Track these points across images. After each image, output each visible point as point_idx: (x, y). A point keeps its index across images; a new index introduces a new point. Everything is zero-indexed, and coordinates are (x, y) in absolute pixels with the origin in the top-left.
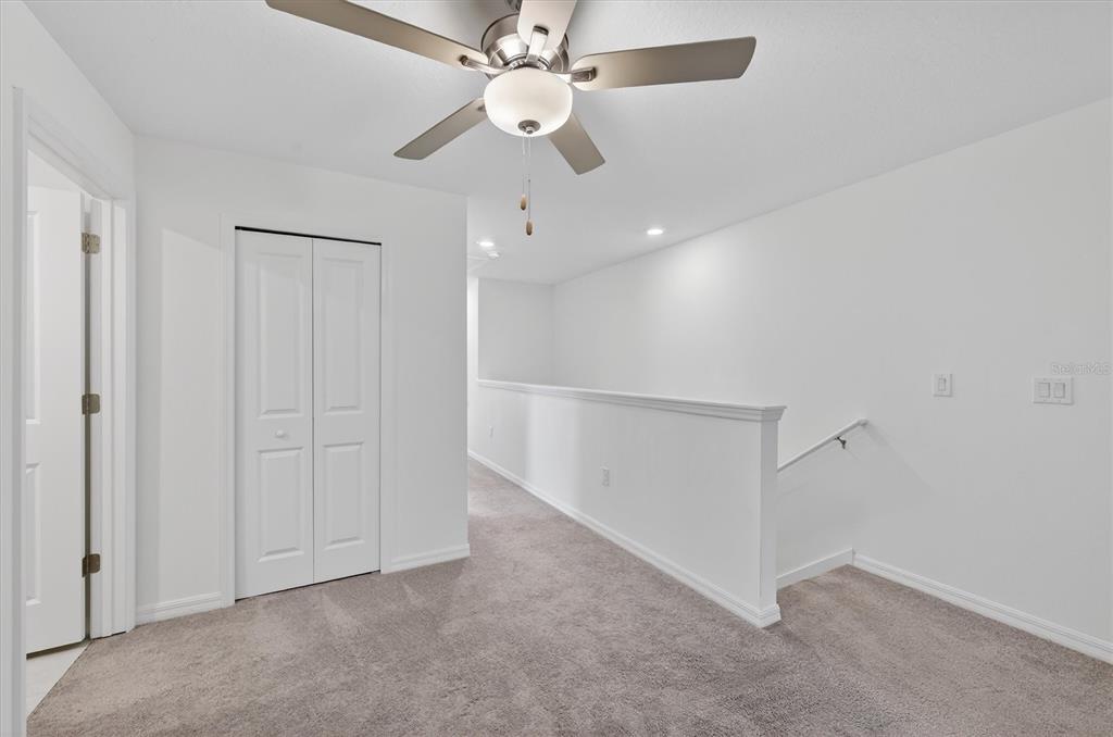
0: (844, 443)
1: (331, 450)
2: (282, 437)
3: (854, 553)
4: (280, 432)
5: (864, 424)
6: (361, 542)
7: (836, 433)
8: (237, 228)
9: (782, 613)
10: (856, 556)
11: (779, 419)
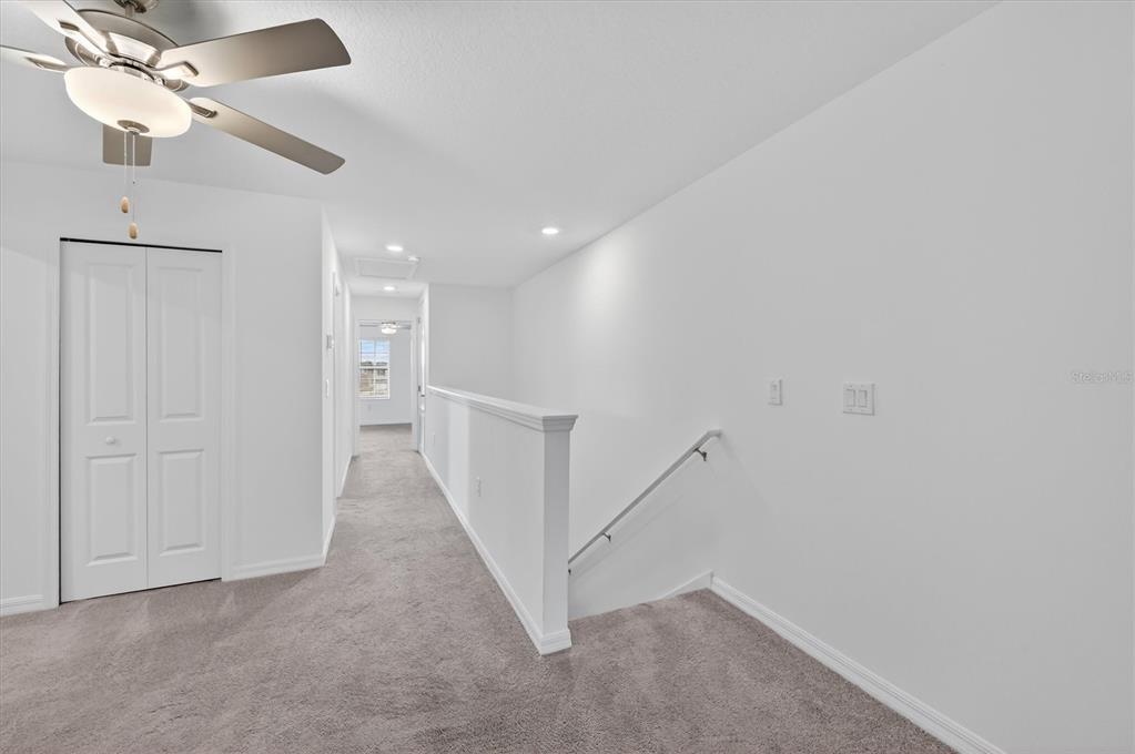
0: (704, 455)
1: (167, 457)
2: (113, 443)
3: (712, 576)
4: (109, 439)
5: (719, 435)
6: (201, 549)
7: (691, 445)
8: (62, 239)
9: (573, 638)
10: (714, 578)
11: (571, 429)
